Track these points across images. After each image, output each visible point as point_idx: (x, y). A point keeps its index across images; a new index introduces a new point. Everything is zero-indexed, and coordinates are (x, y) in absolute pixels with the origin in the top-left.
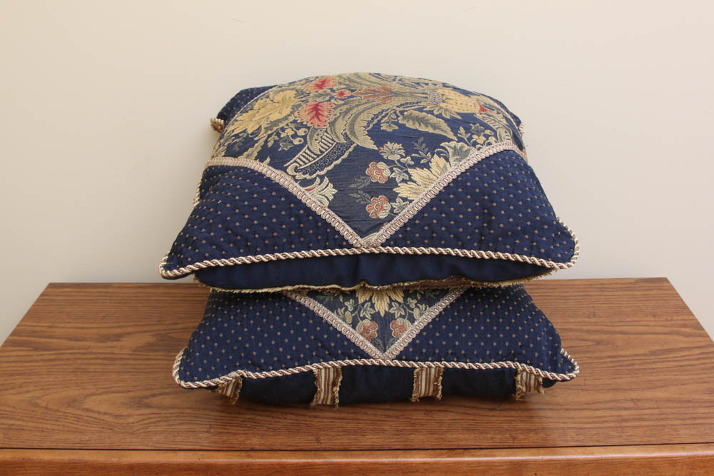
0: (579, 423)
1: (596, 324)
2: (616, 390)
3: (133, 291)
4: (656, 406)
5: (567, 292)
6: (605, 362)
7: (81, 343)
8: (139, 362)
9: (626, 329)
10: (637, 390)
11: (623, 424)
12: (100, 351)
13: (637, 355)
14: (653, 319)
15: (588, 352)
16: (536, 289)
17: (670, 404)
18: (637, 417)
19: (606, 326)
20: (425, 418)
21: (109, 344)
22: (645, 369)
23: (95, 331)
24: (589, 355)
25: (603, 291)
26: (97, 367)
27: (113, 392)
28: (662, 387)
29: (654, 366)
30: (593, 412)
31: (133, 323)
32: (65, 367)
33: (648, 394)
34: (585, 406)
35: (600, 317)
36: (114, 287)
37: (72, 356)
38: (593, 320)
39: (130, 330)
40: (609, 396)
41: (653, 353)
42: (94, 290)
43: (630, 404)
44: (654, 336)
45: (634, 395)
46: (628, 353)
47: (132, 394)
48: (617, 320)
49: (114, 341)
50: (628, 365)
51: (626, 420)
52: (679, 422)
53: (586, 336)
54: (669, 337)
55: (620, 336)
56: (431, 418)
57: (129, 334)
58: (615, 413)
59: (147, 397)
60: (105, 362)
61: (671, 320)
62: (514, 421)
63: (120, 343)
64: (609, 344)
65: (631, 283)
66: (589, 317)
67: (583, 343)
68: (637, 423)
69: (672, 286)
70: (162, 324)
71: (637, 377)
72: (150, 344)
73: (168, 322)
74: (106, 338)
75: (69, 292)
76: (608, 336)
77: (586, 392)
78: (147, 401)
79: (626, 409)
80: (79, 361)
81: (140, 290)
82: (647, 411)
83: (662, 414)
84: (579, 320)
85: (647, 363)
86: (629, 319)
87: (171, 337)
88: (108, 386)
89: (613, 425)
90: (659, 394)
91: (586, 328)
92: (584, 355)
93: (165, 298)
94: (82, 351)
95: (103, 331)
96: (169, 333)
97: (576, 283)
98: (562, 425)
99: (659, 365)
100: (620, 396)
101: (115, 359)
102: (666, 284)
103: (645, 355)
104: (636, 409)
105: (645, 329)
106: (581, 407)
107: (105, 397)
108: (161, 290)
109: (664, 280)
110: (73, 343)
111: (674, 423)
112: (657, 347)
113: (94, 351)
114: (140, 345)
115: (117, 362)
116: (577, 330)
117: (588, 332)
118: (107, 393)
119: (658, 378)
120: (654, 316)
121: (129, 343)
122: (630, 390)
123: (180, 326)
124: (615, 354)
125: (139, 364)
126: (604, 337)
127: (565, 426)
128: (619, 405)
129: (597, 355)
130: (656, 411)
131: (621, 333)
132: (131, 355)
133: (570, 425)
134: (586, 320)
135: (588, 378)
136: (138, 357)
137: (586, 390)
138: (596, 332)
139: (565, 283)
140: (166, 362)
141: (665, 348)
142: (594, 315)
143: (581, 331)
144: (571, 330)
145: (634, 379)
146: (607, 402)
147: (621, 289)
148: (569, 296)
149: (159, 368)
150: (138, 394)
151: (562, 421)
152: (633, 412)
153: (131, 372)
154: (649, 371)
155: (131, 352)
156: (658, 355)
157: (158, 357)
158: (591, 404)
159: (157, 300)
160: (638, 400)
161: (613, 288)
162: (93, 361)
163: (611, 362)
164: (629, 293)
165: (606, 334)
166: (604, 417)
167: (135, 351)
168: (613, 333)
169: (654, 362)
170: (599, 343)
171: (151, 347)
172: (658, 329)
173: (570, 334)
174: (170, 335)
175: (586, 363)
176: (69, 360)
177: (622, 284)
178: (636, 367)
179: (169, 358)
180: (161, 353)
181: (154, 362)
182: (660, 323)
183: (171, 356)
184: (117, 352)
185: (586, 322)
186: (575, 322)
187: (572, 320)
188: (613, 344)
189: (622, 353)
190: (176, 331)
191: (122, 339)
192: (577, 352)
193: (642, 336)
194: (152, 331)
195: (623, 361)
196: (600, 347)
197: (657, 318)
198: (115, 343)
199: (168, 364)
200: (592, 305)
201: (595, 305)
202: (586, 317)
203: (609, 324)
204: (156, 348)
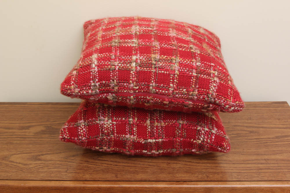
0: (239, 170)
1: (250, 123)
2: (258, 155)
3: (36, 106)
4: (276, 163)
6: (254, 141)
7: (11, 130)
8: (37, 139)
9: (265, 125)
10: (268, 155)
11: (260, 171)
12: (19, 134)
13: (269, 138)
14: (278, 121)
15: (246, 136)
17: (283, 162)
18: (267, 168)
19: (256, 124)
20: (167, 166)
21: (24, 131)
22: (273, 145)
23: (17, 125)
24: (246, 138)
25: (255, 108)
26: (18, 141)
27: (24, 153)
28: (280, 153)
29: (277, 143)
30: (246, 165)
31: (35, 121)
32: (2, 141)
33: (273, 157)
34: (242, 162)
35: (253, 120)
37: (6, 137)
38: (250, 121)
39: (34, 124)
40: (254, 157)
41: (277, 137)
42: (19, 106)
43: (264, 162)
44: (277, 129)
45: (266, 157)
46: (265, 137)
47: (33, 154)
48: (261, 121)
49: (26, 129)
50: (264, 143)
51: (261, 169)
52: (286, 170)
53: (245, 129)
54: (285, 130)
55: (261, 129)
56: (170, 166)
57: (33, 126)
58: (256, 166)
59: (39, 156)
60: (22, 139)
61: (287, 122)
62: (209, 168)
63: (29, 130)
64: (256, 133)
65: (269, 104)
66: (248, 120)
67: (244, 132)
68: (266, 171)
69: (289, 106)
70: (49, 122)
71: (268, 149)
72: (43, 131)
73: (52, 121)
74: (22, 128)
75: (7, 106)
77: (243, 155)
78: (39, 157)
79: (262, 164)
80: (10, 139)
82: (272, 165)
83: (279, 166)
84: (243, 121)
85: (274, 142)
86: (266, 121)
87: (53, 128)
88: (21, 150)
89: (254, 171)
90: (278, 157)
91: (246, 125)
92: (244, 138)
93: (51, 109)
94: (11, 134)
95: (22, 125)
98: (230, 171)
99: (280, 143)
100: (259, 157)
101: (26, 138)
102: (286, 105)
103: (273, 138)
104: (267, 164)
105: (274, 126)
106: (240, 162)
107: (20, 155)
108: (50, 106)
109: (286, 103)
110: (7, 130)
111: (284, 171)
112: (280, 135)
113: (16, 134)
114: (38, 131)
115: (27, 139)
116: (241, 126)
117: (247, 127)
118: (21, 153)
119: (278, 149)
120: (279, 120)
121: (33, 130)
122: (264, 155)
123: (57, 123)
124: (259, 137)
125: (37, 140)
126: (254, 129)
127: (232, 171)
128: (259, 162)
129: (250, 138)
130: (276, 165)
131: (262, 127)
132: (34, 136)
133: (234, 171)
134: (246, 121)
135: (245, 149)
136: (37, 137)
137: (244, 154)
138: (250, 127)
140: (50, 139)
141: (283, 135)
142: (250, 119)
143: (244, 126)
144: (239, 126)
145: (266, 150)
146: (253, 160)
147: (264, 107)
149: (46, 142)
150: (35, 154)
151: (231, 169)
152: (265, 165)
153: (33, 144)
154: (274, 146)
155: (34, 135)
156: (279, 138)
157: (46, 137)
158: (246, 161)
159: (48, 110)
160: (268, 160)
161: (260, 106)
162: (16, 139)
163: (256, 141)
164: (268, 108)
165: (255, 128)
166: (251, 167)
168: (259, 127)
169: (277, 142)
170: (251, 132)
171: (43, 132)
172: (281, 126)
173: (238, 128)
174: (52, 127)
175: (245, 142)
176: (4, 138)
177: (265, 104)
178: (268, 144)
179: (51, 137)
180: (47, 135)
181: (44, 139)
182: (282, 123)
183: (52, 136)
184: (27, 134)
185: (246, 122)
186: (241, 122)
187: (240, 121)
188: (258, 133)
189: (262, 137)
190: (55, 125)
191: (30, 128)
192: (240, 137)
193: (273, 129)
194: (44, 125)
195: (262, 141)
196: (252, 134)
197: (280, 121)
198: (27, 130)
199: (50, 140)
200: (250, 114)
201: (251, 114)
202: (246, 120)
203: (257, 123)
204: (45, 133)
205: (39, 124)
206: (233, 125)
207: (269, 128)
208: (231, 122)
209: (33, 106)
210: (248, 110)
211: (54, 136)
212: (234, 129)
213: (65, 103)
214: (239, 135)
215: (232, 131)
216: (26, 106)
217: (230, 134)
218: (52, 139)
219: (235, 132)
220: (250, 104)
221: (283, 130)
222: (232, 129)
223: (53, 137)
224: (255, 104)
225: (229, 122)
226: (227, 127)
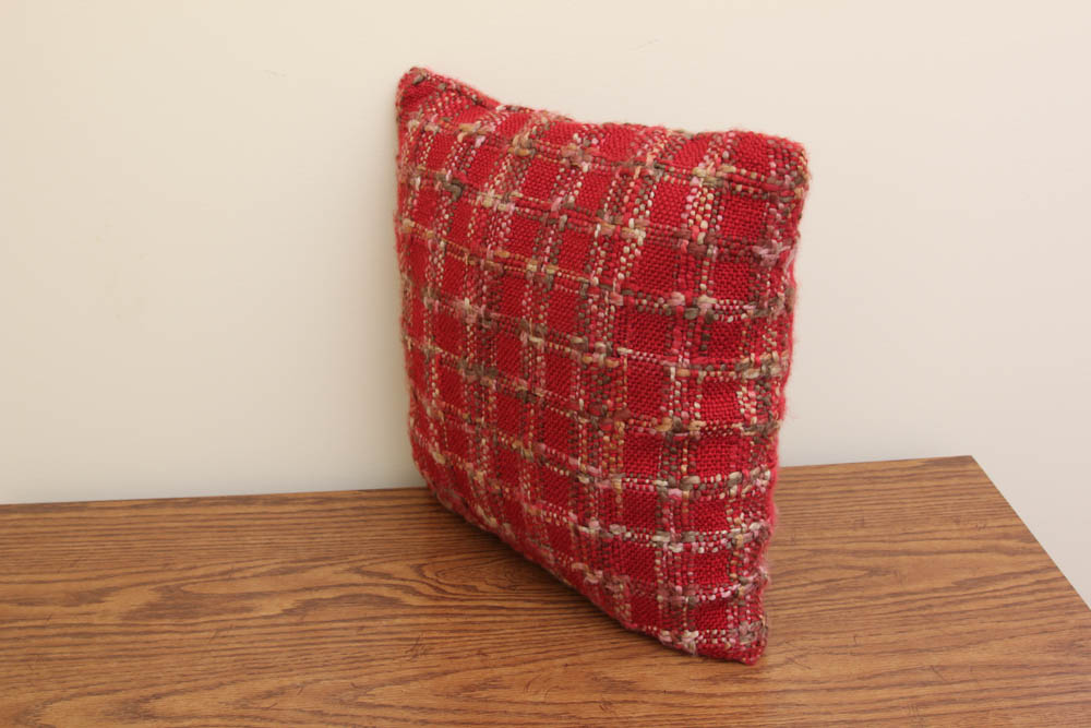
0: (851, 713)
1: (866, 539)
2: (906, 652)
3: (124, 513)
4: (971, 678)
5: (818, 487)
6: (886, 605)
7: (36, 610)
8: (133, 638)
9: (913, 545)
10: (940, 650)
11: (922, 711)
12: (69, 621)
13: (935, 590)
14: (955, 527)
15: (856, 588)
17: (994, 673)
18: (943, 697)
19: (883, 541)
20: (602, 716)
21: (84, 608)
22: (949, 613)
23: (60, 586)
24: (859, 593)
25: (873, 483)
26: (66, 649)
27: (90, 694)
28: (979, 642)
29: (963, 607)
30: (872, 692)
31: (121, 571)
32: (10, 652)
33: (958, 657)
34: (858, 683)
35: (872, 527)
36: (91, 509)
37: (23, 633)
38: (861, 532)
39: (118, 582)
40: (895, 663)
41: (960, 585)
42: (60, 515)
43: (930, 676)
44: (960, 556)
45: (935, 659)
46: (921, 586)
47: (122, 696)
48: (900, 530)
49: (90, 602)
50: (920, 608)
51: (925, 705)
52: (1010, 703)
53: (852, 561)
54: (983, 556)
55: (904, 558)
56: (613, 715)
57: (116, 589)
58: (906, 692)
59: (147, 700)
60: (77, 640)
61: (984, 528)
62: (747, 714)
63: (102, 607)
64: (888, 572)
65: (917, 467)
66: (854, 529)
67: (848, 574)
68: (942, 709)
69: (981, 470)
70: (170, 570)
71: (937, 628)
72: (152, 606)
73: (180, 567)
74: (79, 598)
75: (18, 520)
76: (886, 558)
77: (857, 658)
78: (147, 706)
79: (924, 684)
80: (34, 641)
81: (134, 512)
82: (958, 687)
83: (982, 691)
84: (839, 533)
85: (950, 602)
86: (916, 530)
87: (185, 592)
88: (81, 683)
89: (904, 713)
90: (975, 655)
91: (851, 547)
92: (852, 594)
93: (176, 524)
94: (39, 623)
95: (75, 586)
96: (183, 585)
97: (831, 471)
98: (823, 718)
99: (972, 606)
100: (913, 661)
101: (93, 635)
102: (971, 467)
103: (947, 589)
104: (940, 684)
105: (944, 544)
106: (853, 684)
107: (77, 703)
108: (169, 511)
109: (967, 461)
110: (25, 610)
111: (1003, 704)
112: (967, 576)
113: (60, 621)
114: (134, 608)
115: (98, 639)
116: (837, 552)
117: (855, 553)
118: (81, 695)
119: (970, 628)
120: (957, 522)
121: (116, 604)
122: (928, 650)
123: (198, 572)
124: (900, 589)
125: (133, 642)
126: (881, 561)
127: (828, 718)
128: (912, 677)
129: (868, 593)
130: (972, 686)
131: (908, 553)
132: (120, 625)
133: (836, 717)
134: (850, 533)
135: (861, 633)
136: (132, 629)
137: (859, 654)
138: (867, 553)
139: (813, 472)
140: (178, 636)
141: (977, 576)
142: (863, 524)
143: (843, 552)
144: (828, 551)
145: (932, 632)
146: (892, 673)
147: (901, 478)
148: (822, 494)
149: (167, 648)
150: (131, 695)
151: (823, 710)
152: (936, 689)
153: (120, 656)
154: (956, 617)
155: (121, 622)
156: (969, 589)
157: (166, 628)
158: (869, 678)
159: (164, 528)
160: (943, 668)
161: (889, 477)
162: (58, 640)
163: (895, 603)
164: (915, 484)
165: (884, 556)
166: (890, 700)
167: (126, 619)
168: (894, 553)
169: (962, 602)
170: (873, 571)
171: (153, 611)
172: (965, 544)
173: (827, 558)
174: (186, 588)
175: (856, 607)
176: (17, 639)
177: (903, 469)
178: (935, 610)
179: (183, 629)
180: (168, 621)
181: (157, 637)
182: (967, 534)
183: (186, 625)
184: (96, 622)
185: (851, 537)
186: (832, 538)
187: (828, 534)
188: (895, 572)
189: (911, 588)
190: (195, 580)
191: (104, 599)
192: (840, 590)
193: (942, 557)
194: (154, 583)
195: (913, 601)
196: (875, 578)
197: (961, 526)
198: (94, 607)
199: (181, 639)
200: (857, 508)
201: (864, 508)
202: (850, 528)
203: (886, 538)
204: (161, 612)
205: (134, 579)
206: (810, 550)
207: (930, 553)
208: (799, 540)
209: (110, 513)
210: (851, 495)
211: (192, 625)
212: (813, 566)
213: (223, 498)
214: (833, 583)
215: (806, 570)
216: (85, 514)
217: (804, 582)
218: (187, 636)
219: (817, 576)
220: (855, 473)
221: (974, 556)
222: (804, 566)
223: (189, 628)
224: (872, 471)
225: (793, 540)
226: (790, 560)
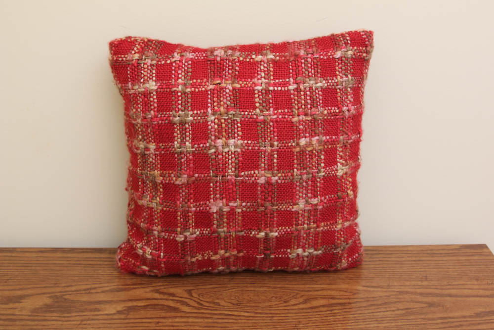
1: (428, 287)
3: (35, 255)
5: (403, 257)
6: (437, 324)
8: (36, 323)
9: (453, 292)
12: (2, 312)
13: (465, 317)
14: (476, 283)
15: (421, 314)
16: (376, 254)
19: (437, 289)
21: (11, 305)
24: (423, 316)
25: (433, 257)
31: (32, 286)
35: (431, 280)
36: (18, 252)
38: (425, 283)
39: (29, 292)
41: (478, 315)
44: (477, 299)
46: (457, 314)
48: (445, 283)
49: (15, 302)
50: (456, 326)
53: (420, 298)
54: (491, 300)
55: (448, 298)
57: (29, 296)
60: (6, 323)
61: (492, 284)
63: (21, 305)
64: (439, 306)
65: (456, 249)
66: (422, 281)
67: (417, 305)
69: (491, 252)
70: (58, 287)
72: (47, 306)
73: (63, 285)
74: (9, 300)
76: (438, 298)
81: (40, 254)
84: (413, 283)
85: (473, 324)
86: (455, 283)
87: (65, 299)
91: (419, 291)
92: (419, 317)
95: (7, 294)
96: (64, 295)
99: (483, 327)
101: (15, 320)
102: (485, 250)
103: (470, 317)
105: (467, 292)
108: (59, 255)
109: (484, 247)
112: (481, 310)
114: (37, 306)
115: (17, 323)
116: (412, 293)
117: (421, 294)
120: (477, 280)
121: (29, 304)
123: (73, 288)
124: (445, 315)
125: (36, 325)
126: (435, 299)
129: (430, 316)
131: (450, 295)
132: (29, 316)
134: (419, 283)
136: (36, 318)
138: (428, 294)
140: (60, 323)
141: (488, 310)
142: (426, 279)
143: (415, 293)
144: (407, 293)
147: (448, 255)
148: (405, 261)
155: (30, 314)
156: (482, 317)
157: (54, 318)
159: (55, 264)
161: (441, 254)
163: (442, 323)
164: (455, 258)
165: (437, 296)
167: (32, 312)
168: (442, 295)
169: (479, 324)
170: (431, 305)
171: (47, 308)
172: (481, 292)
173: (407, 297)
174: (65, 297)
175: (421, 324)
177: (449, 250)
178: (464, 328)
179: (63, 319)
180: (55, 314)
181: (49, 323)
182: (482, 287)
183: (64, 317)
184: (17, 313)
185: (420, 286)
186: (410, 285)
187: (408, 283)
188: (443, 307)
189: (451, 315)
190: (71, 293)
191: (22, 301)
192: (411, 314)
193: (469, 299)
194: (49, 293)
195: (452, 322)
196: (432, 309)
197: (479, 282)
198: (17, 305)
199: (62, 325)
200: (424, 270)
201: (427, 270)
202: (419, 281)
203: (439, 287)
204: (52, 309)
205: (39, 291)
206: (397, 292)
207: (461, 296)
208: (392, 286)
209: (28, 255)
210: (421, 262)
211: (68, 317)
212: (398, 300)
213: (87, 249)
214: (410, 310)
215: (395, 302)
216: (14, 255)
217: (393, 309)
218: (65, 323)
219: (401, 306)
220: (423, 250)
221: (486, 299)
222: (395, 300)
223: (66, 319)
224: (432, 250)
225: (388, 286)
226: (386, 296)
